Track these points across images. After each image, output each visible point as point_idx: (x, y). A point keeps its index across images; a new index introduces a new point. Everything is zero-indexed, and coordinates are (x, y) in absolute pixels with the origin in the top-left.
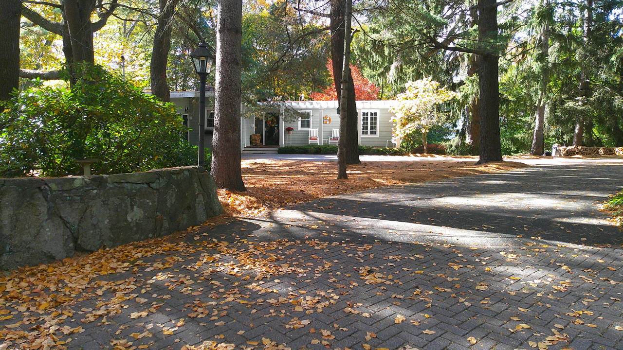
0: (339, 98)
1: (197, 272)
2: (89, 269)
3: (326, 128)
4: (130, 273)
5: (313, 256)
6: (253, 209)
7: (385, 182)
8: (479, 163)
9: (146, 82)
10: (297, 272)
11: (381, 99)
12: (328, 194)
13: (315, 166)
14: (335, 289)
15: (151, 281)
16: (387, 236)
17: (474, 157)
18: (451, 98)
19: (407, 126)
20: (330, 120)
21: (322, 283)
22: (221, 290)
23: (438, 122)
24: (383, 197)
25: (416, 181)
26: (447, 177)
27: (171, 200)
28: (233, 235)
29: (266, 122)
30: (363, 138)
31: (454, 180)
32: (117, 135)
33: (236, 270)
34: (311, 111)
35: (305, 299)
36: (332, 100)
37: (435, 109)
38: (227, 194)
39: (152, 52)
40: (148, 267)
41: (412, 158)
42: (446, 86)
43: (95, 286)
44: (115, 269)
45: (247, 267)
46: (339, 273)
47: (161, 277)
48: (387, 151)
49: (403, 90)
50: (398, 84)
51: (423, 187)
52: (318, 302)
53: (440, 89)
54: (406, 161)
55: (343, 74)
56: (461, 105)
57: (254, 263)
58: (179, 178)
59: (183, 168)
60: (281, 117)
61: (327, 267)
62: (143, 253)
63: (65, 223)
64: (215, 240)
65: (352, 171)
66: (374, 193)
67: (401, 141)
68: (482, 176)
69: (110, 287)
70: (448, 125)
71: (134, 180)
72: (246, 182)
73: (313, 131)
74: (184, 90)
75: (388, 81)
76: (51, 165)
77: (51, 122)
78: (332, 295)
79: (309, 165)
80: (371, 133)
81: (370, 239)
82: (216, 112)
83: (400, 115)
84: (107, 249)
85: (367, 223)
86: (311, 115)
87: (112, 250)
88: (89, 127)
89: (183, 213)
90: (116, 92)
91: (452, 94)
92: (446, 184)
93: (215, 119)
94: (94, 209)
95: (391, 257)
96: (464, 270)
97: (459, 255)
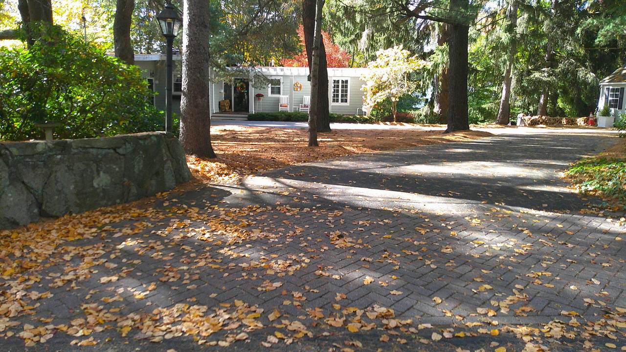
0: (310, 65)
1: (167, 237)
2: (56, 235)
3: (296, 94)
4: (98, 238)
5: (284, 221)
6: (224, 175)
7: (355, 150)
8: (447, 132)
9: (109, 44)
10: (269, 238)
11: (351, 67)
12: (298, 161)
13: (286, 134)
14: (306, 253)
15: (120, 247)
16: (357, 202)
17: (442, 125)
18: (421, 67)
19: (378, 95)
20: (300, 87)
21: (294, 247)
22: (192, 255)
23: (408, 91)
24: (353, 164)
25: (386, 149)
26: (415, 145)
27: (138, 166)
28: (204, 201)
29: (235, 88)
30: (333, 106)
31: (422, 148)
32: (80, 99)
33: (207, 235)
34: (282, 77)
35: (276, 263)
36: (303, 66)
37: (406, 78)
38: (196, 161)
39: (115, 12)
40: (117, 233)
41: (381, 126)
42: (417, 55)
43: (63, 252)
44: (82, 235)
45: (219, 232)
46: (310, 238)
47: (130, 243)
48: (357, 119)
49: (374, 58)
50: (370, 52)
51: (392, 155)
52: (290, 266)
53: (410, 58)
54: (376, 130)
55: (314, 41)
56: (431, 74)
57: (225, 228)
58: (146, 143)
59: (151, 133)
60: (250, 83)
61: (298, 232)
62: (111, 218)
63: (28, 188)
64: (185, 206)
65: (322, 138)
66: (345, 161)
67: (371, 109)
68: (449, 144)
69: (78, 252)
70: (417, 94)
71: (99, 145)
72: (216, 148)
73: (284, 98)
74: (148, 53)
75: (359, 48)
76: (10, 129)
77: (8, 84)
78: (303, 258)
79: (280, 133)
80: (342, 101)
81: (340, 205)
82: (184, 76)
83: (371, 84)
84: (74, 215)
85: (337, 190)
86: (282, 82)
87: (78, 216)
88: (49, 90)
89: (151, 179)
90: (77, 53)
91: (422, 63)
92: (414, 152)
93: (183, 84)
94: (58, 174)
95: (361, 223)
96: (431, 234)
97: (426, 220)
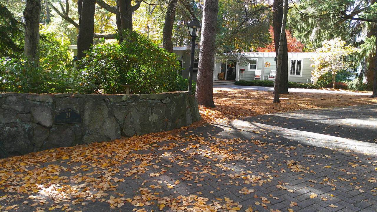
0: (276, 51)
1: (186, 153)
2: (129, 147)
3: (266, 69)
4: (150, 150)
5: (256, 150)
6: (219, 118)
7: (305, 106)
8: (372, 97)
9: (160, 41)
10: (246, 160)
11: (304, 52)
12: (266, 112)
13: (258, 94)
14: (271, 173)
15: (161, 156)
16: (306, 142)
17: (368, 92)
18: (354, 52)
19: (322, 70)
20: (269, 65)
21: (262, 168)
22: (200, 165)
23: (344, 68)
24: (304, 116)
25: (327, 107)
26: (349, 105)
27: (173, 111)
28: (207, 133)
29: (228, 66)
30: (291, 77)
31: (354, 107)
32: (144, 71)
33: (209, 154)
34: (257, 59)
35: (251, 177)
36: (271, 51)
37: (342, 59)
38: (204, 109)
39: (164, 23)
40: (160, 148)
41: (324, 91)
42: (351, 44)
43: (131, 156)
44: (142, 148)
45: (216, 153)
46: (273, 163)
47: (166, 155)
48: (307, 86)
49: (320, 46)
50: (317, 42)
51: (332, 111)
52: (259, 180)
53: (346, 46)
54: (321, 93)
55: (281, 36)
56: (361, 57)
57: (220, 151)
58: (178, 98)
59: (180, 92)
60: (237, 63)
61: (265, 158)
62: (157, 140)
63: (117, 120)
64: (197, 135)
65: (283, 98)
66: (298, 113)
67: (317, 80)
68: (374, 106)
69: (139, 157)
70: (351, 70)
71: (153, 98)
72: (215, 102)
73: (258, 72)
74: (180, 46)
75: (310, 40)
76: (109, 87)
77: (109, 63)
78: (269, 176)
79: (254, 93)
80: (297, 74)
81: (294, 143)
82: (200, 59)
83: (318, 63)
84: (138, 136)
85: (293, 133)
86: (257, 61)
87: (140, 137)
88: (129, 66)
89: (179, 118)
90: (144, 47)
91: (354, 49)
92: (348, 109)
93: (199, 64)
94: (132, 113)
95: (309, 156)
96: (359, 168)
97: (356, 158)
